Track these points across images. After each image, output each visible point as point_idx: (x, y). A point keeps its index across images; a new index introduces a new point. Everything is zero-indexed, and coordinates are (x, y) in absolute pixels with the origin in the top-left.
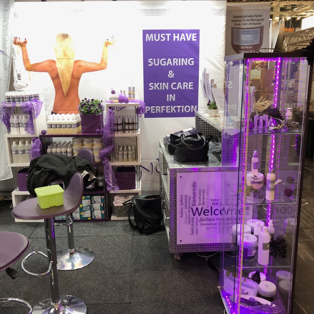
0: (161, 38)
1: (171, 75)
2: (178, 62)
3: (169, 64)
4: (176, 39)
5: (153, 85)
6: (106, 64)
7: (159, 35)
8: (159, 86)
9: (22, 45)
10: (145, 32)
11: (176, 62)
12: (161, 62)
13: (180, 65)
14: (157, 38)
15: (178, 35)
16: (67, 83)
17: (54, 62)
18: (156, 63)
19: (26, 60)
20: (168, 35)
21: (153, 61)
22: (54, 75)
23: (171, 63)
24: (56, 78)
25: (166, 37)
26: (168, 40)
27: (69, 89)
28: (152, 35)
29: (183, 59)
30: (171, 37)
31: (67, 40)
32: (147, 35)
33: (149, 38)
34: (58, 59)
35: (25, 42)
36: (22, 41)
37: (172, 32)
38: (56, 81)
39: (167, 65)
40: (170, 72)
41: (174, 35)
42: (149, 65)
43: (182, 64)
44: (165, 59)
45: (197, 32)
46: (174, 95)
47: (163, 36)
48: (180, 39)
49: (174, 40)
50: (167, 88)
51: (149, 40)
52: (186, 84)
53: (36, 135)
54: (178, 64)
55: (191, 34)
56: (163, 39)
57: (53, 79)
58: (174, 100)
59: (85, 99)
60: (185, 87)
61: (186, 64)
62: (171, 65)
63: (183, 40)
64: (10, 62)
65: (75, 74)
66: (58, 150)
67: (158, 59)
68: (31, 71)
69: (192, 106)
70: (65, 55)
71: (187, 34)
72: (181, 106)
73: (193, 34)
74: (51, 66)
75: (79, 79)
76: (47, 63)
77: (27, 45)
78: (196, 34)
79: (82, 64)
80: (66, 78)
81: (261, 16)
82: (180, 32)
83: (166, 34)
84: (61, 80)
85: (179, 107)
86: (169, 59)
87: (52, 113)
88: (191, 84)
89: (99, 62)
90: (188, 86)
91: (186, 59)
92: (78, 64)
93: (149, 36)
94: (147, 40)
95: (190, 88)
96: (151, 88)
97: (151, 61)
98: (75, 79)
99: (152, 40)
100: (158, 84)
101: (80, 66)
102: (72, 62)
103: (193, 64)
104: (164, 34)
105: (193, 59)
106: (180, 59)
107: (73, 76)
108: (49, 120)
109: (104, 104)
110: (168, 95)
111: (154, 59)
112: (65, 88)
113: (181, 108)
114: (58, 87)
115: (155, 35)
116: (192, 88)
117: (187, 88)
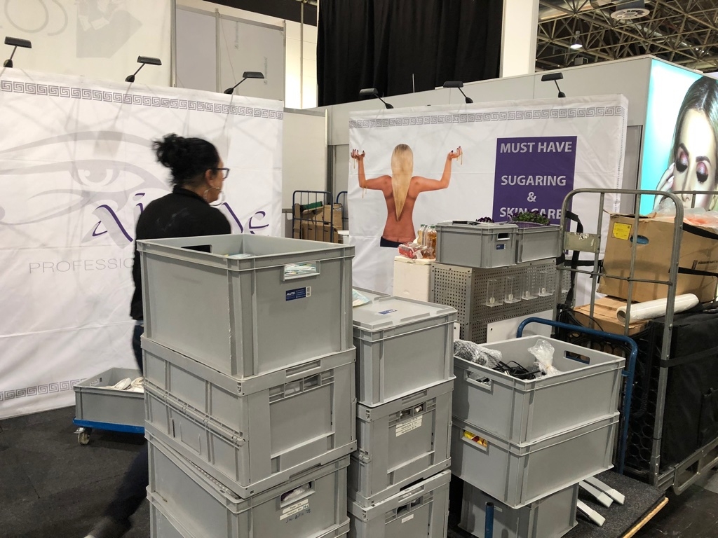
0: (521, 149)
1: (531, 197)
2: (543, 181)
3: (530, 184)
4: (542, 149)
5: (506, 211)
6: (448, 182)
7: (518, 144)
9: (359, 158)
10: (500, 141)
11: (539, 180)
12: (518, 180)
13: (545, 184)
15: (545, 144)
16: (401, 204)
17: (390, 178)
18: (512, 182)
19: (361, 175)
20: (531, 144)
21: (507, 179)
22: (389, 194)
23: (532, 181)
24: (389, 197)
25: (528, 147)
26: (531, 151)
27: (403, 211)
28: (509, 145)
29: (549, 177)
30: (535, 147)
31: (406, 152)
32: (503, 145)
33: (505, 148)
34: (394, 175)
36: (360, 153)
37: (537, 140)
38: (390, 200)
41: (540, 144)
42: (502, 184)
43: (549, 184)
44: (524, 177)
45: (573, 140)
47: (524, 145)
48: (547, 150)
49: (539, 151)
51: (505, 151)
52: (552, 212)
55: (563, 143)
57: (387, 198)
60: (551, 216)
61: (554, 184)
62: (533, 184)
63: (551, 150)
65: (412, 194)
67: (516, 176)
68: (365, 187)
70: (402, 170)
71: (557, 144)
73: (567, 143)
74: (386, 183)
75: (414, 199)
76: (382, 179)
78: (571, 143)
79: (420, 181)
80: (401, 197)
82: (548, 140)
83: (528, 144)
84: (395, 199)
88: (560, 212)
90: (555, 215)
91: (555, 177)
92: (415, 181)
93: (506, 146)
94: (501, 152)
95: (558, 217)
96: (503, 214)
98: (411, 198)
99: (509, 151)
100: (513, 209)
101: (417, 183)
102: (409, 178)
103: (564, 184)
105: (564, 177)
106: (545, 177)
107: (408, 196)
111: (510, 177)
112: (399, 211)
114: (392, 208)
115: (513, 144)
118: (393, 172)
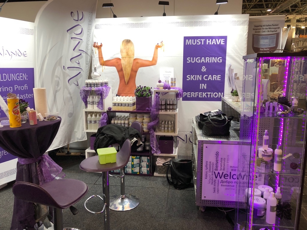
0: (197, 43)
1: (204, 69)
2: (210, 60)
3: (203, 62)
4: (209, 43)
5: (190, 77)
6: (156, 61)
7: (196, 40)
8: (194, 77)
9: (99, 47)
10: (186, 38)
11: (208, 60)
12: (197, 60)
13: (211, 62)
14: (194, 43)
15: (210, 40)
16: (128, 75)
17: (119, 59)
18: (193, 61)
19: (101, 58)
20: (203, 40)
21: (190, 59)
23: (204, 60)
24: (120, 71)
25: (201, 41)
26: (203, 44)
27: (129, 79)
28: (190, 40)
29: (213, 58)
30: (205, 42)
31: (129, 44)
32: (187, 40)
33: (189, 42)
34: (123, 57)
35: (101, 46)
36: (99, 44)
37: (206, 38)
38: (121, 73)
39: (201, 62)
40: (204, 68)
41: (207, 40)
42: (188, 62)
43: (213, 62)
44: (199, 58)
45: (225, 38)
46: (206, 84)
47: (199, 41)
48: (211, 43)
49: (207, 44)
50: (200, 79)
51: (188, 44)
52: (215, 77)
53: (104, 110)
54: (210, 61)
55: (220, 40)
56: (199, 43)
57: (118, 71)
58: (205, 88)
59: (140, 86)
60: (215, 79)
61: (216, 62)
62: (204, 62)
63: (214, 44)
64: (90, 59)
65: (134, 68)
66: (119, 122)
67: (195, 58)
68: (104, 65)
69: (220, 93)
70: (128, 55)
71: (217, 40)
72: (210, 93)
73: (222, 40)
74: (117, 62)
75: (136, 72)
76: (115, 60)
77: (102, 48)
78: (224, 39)
79: (139, 61)
80: (127, 71)
81: (278, 25)
82: (212, 38)
83: (201, 40)
84: (124, 72)
85: (209, 93)
86: (203, 58)
87: (117, 95)
88: (219, 77)
89: (151, 59)
90: (217, 78)
91: (216, 58)
92: (136, 61)
94: (186, 44)
95: (218, 79)
96: (188, 79)
97: (189, 59)
98: (134, 71)
99: (191, 44)
100: (194, 76)
101: (137, 63)
102: (132, 59)
103: (221, 62)
104: (200, 40)
105: (221, 58)
106: (211, 58)
107: (132, 70)
108: (114, 100)
109: (152, 90)
110: (201, 84)
111: (192, 58)
112: (126, 78)
113: (210, 95)
114: (122, 77)
115: (193, 40)
116: (220, 80)
117: (216, 80)
118: (122, 55)
